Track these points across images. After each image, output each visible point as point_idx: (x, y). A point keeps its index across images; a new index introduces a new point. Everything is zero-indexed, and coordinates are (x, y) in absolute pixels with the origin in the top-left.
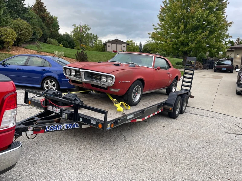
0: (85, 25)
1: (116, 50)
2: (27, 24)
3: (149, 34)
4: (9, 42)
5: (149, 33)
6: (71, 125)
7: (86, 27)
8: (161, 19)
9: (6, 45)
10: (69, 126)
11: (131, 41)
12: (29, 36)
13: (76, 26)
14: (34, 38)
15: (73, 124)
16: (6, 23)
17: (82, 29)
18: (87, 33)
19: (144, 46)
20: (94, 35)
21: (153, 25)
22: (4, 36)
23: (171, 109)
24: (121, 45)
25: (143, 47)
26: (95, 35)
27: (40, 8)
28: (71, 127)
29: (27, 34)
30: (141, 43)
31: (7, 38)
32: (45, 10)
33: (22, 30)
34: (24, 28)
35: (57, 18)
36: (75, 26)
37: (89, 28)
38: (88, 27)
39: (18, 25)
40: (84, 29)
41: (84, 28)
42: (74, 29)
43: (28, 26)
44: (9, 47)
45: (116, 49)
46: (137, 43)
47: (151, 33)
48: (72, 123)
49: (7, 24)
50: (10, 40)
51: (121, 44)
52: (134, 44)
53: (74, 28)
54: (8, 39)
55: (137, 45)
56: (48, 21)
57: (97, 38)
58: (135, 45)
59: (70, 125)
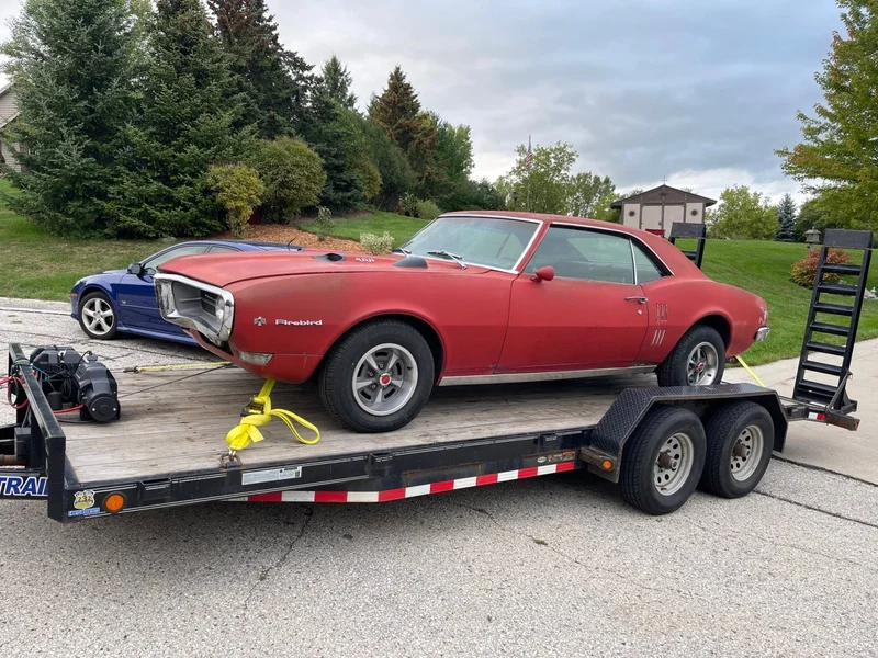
0: (559, 143)
1: (659, 228)
2: (309, 151)
3: (781, 153)
4: (238, 211)
5: (778, 152)
6: (19, 481)
7: (561, 150)
8: (835, 83)
9: (232, 220)
10: (10, 485)
11: (743, 191)
12: (310, 189)
13: (524, 152)
14: (349, 198)
15: (25, 479)
16: (237, 151)
17: (548, 159)
18: (563, 172)
19: (806, 208)
20: (597, 179)
21: (802, 116)
22: (224, 191)
23: (607, 465)
24: (681, 208)
25: (797, 213)
26: (602, 180)
27: (400, 101)
28: (17, 491)
29: (304, 183)
30: (787, 197)
31: (232, 198)
32: (416, 107)
33: (288, 172)
34: (297, 165)
35: (468, 130)
36: (521, 150)
37: (573, 154)
38: (569, 150)
39: (279, 156)
40: (553, 161)
41: (553, 155)
42: (520, 162)
43: (309, 157)
44: (239, 225)
45: (661, 224)
46: (767, 199)
47: (791, 150)
48: (24, 475)
49: (240, 156)
50: (239, 204)
51: (683, 204)
52: (756, 202)
53: (518, 158)
54: (235, 199)
55: (769, 204)
56: (421, 142)
57: (607, 188)
58: (761, 204)
59: (14, 483)
